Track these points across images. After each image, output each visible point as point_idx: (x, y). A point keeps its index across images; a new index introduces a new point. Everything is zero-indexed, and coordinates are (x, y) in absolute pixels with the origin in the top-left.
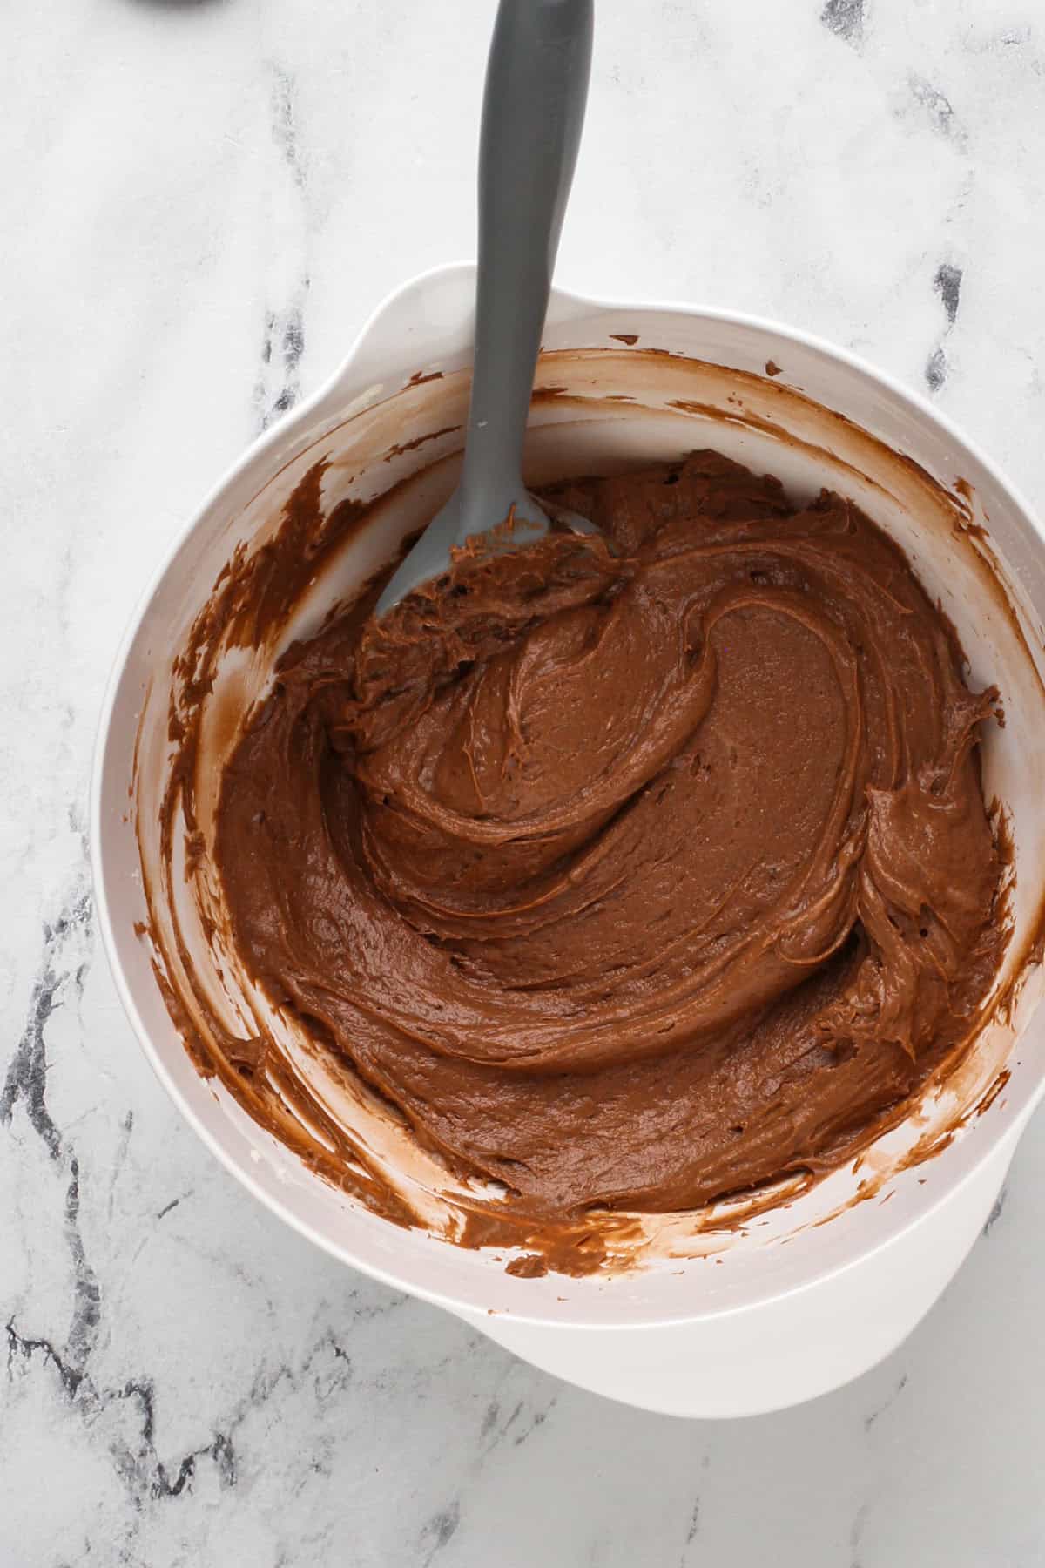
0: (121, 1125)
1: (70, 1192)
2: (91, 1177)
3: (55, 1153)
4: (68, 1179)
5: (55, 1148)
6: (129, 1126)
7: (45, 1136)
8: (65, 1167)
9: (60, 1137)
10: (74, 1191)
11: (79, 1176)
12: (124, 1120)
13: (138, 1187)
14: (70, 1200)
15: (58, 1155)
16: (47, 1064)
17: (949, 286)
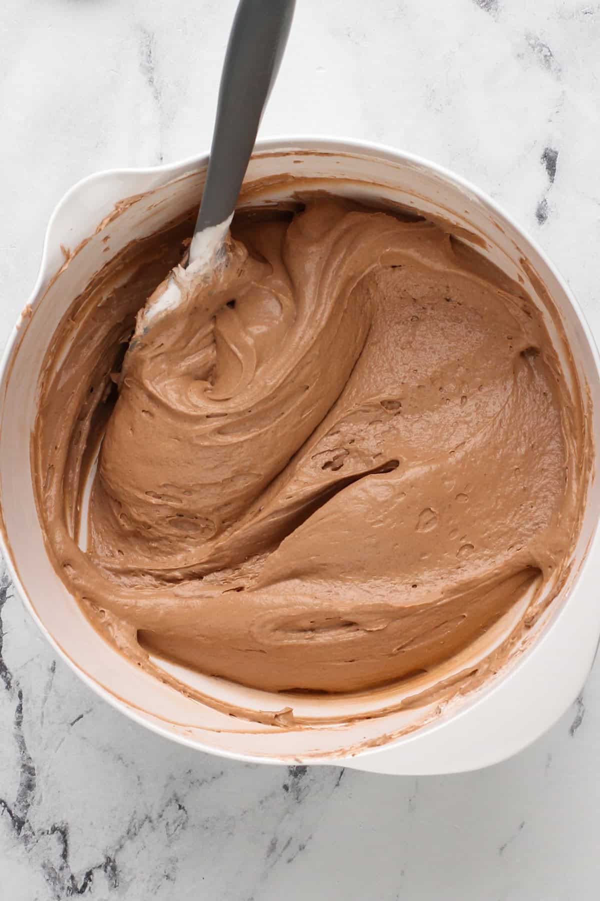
0: (49, 669)
1: (17, 710)
2: (30, 701)
3: (8, 686)
4: (17, 702)
5: (9, 683)
6: (53, 670)
7: (3, 676)
8: (15, 694)
9: (12, 676)
10: (20, 709)
11: (23, 700)
12: (51, 665)
13: (59, 707)
14: (18, 715)
15: (10, 687)
16: (4, 633)
17: (550, 161)
